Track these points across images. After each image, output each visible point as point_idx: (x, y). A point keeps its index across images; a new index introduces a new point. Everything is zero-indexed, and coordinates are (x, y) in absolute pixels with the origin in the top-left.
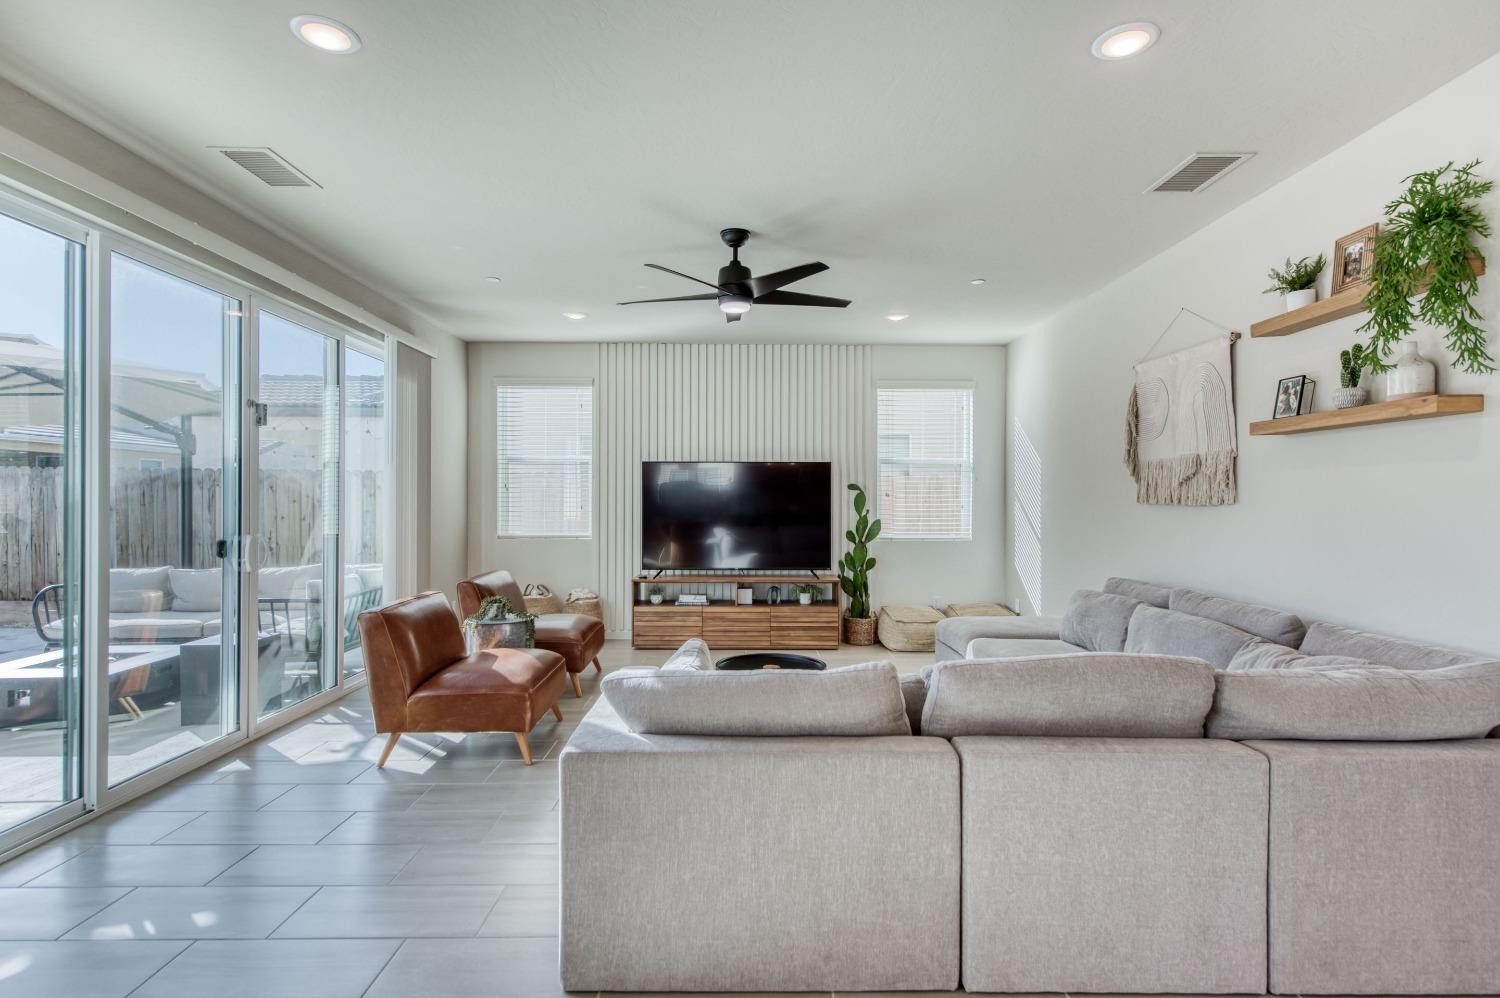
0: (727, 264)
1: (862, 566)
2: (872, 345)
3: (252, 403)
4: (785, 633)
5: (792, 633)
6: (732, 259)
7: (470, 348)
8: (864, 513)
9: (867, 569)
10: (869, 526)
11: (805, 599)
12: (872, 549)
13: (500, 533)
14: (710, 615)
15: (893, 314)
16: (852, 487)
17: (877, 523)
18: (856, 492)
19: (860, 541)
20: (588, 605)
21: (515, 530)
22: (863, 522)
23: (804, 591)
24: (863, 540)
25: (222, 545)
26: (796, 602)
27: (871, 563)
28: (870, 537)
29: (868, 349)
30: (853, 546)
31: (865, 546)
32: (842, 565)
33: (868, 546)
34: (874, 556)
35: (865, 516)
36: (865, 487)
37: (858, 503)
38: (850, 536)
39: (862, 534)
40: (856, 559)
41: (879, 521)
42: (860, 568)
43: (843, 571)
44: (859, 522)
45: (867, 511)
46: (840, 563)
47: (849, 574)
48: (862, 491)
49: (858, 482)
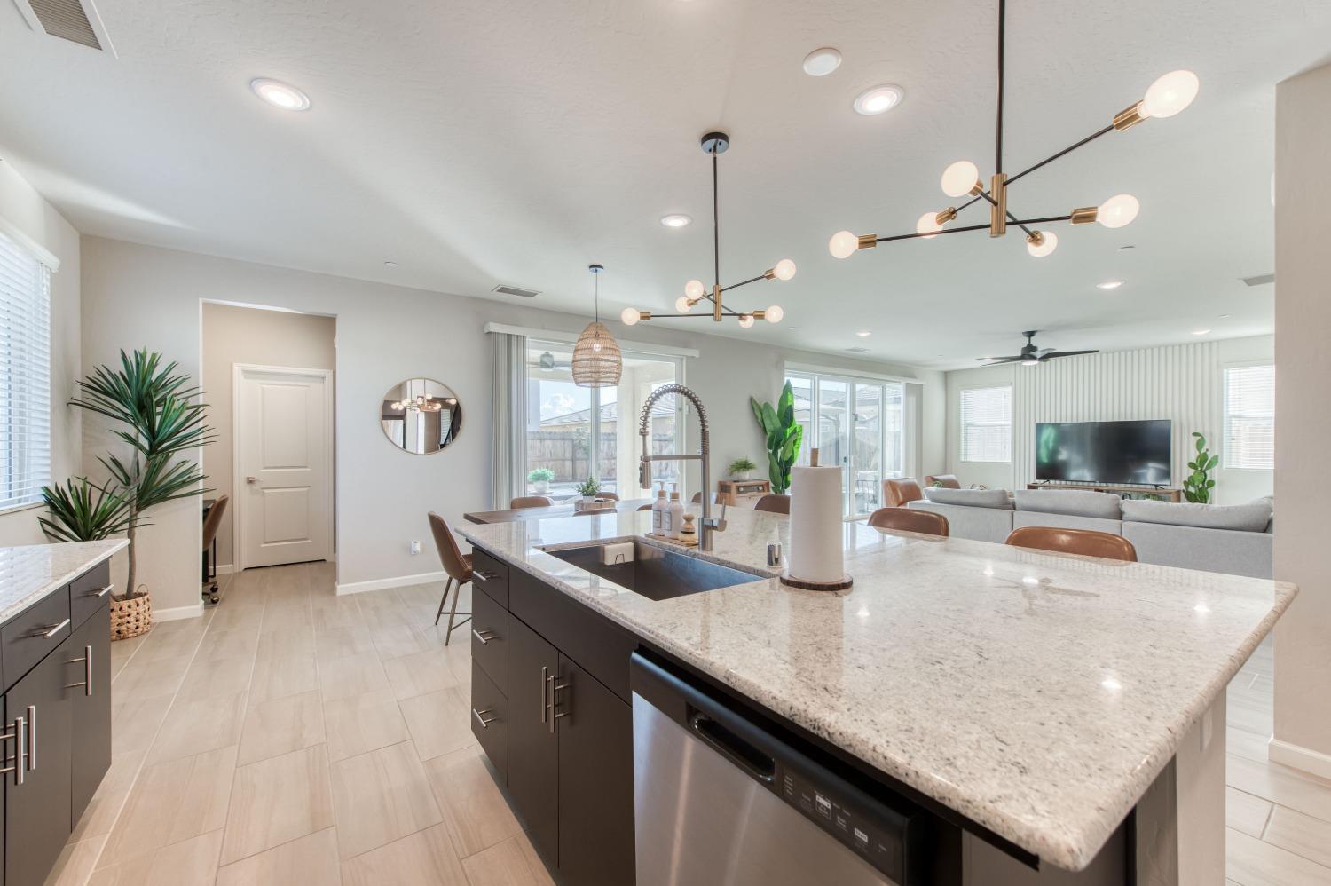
0: (1025, 346)
1: (1203, 483)
2: (1217, 341)
3: (854, 414)
6: (1028, 342)
7: (947, 375)
8: (1203, 451)
9: (1208, 487)
10: (1209, 459)
12: (1213, 474)
13: (963, 459)
15: (1197, 330)
16: (1195, 434)
17: (1216, 458)
18: (1199, 438)
19: (1201, 469)
21: (971, 459)
22: (1203, 459)
24: (1204, 468)
25: (845, 458)
27: (1211, 484)
28: (1209, 466)
29: (1215, 345)
30: (1193, 471)
31: (1204, 472)
32: (1187, 484)
33: (1208, 472)
34: (1216, 479)
35: (1205, 454)
36: (1211, 434)
37: (1200, 445)
38: (1191, 465)
39: (1203, 463)
40: (1196, 479)
41: (1217, 456)
42: (1201, 486)
43: (1187, 487)
44: (1198, 457)
45: (1207, 450)
46: (1185, 482)
47: (1192, 489)
48: (1203, 438)
49: (1200, 432)
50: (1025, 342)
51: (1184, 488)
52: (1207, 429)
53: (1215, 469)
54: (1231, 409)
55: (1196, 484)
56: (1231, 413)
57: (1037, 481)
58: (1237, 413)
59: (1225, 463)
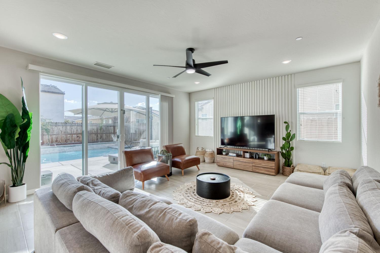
1: (289, 148)
2: (294, 74)
3: (122, 110)
4: (257, 168)
5: (259, 168)
7: (190, 95)
8: (289, 131)
9: (291, 151)
10: (291, 136)
11: (266, 158)
12: (293, 143)
13: (197, 135)
14: (235, 159)
15: (283, 61)
16: (285, 122)
19: (288, 141)
21: (200, 134)
22: (288, 135)
23: (265, 156)
24: (289, 140)
26: (263, 159)
27: (292, 149)
28: (291, 140)
30: (284, 142)
31: (289, 143)
32: (282, 148)
33: (291, 142)
34: (294, 146)
35: (289, 132)
36: (292, 123)
37: (287, 128)
38: (284, 139)
39: (289, 138)
40: (285, 147)
41: (295, 134)
42: (288, 149)
43: (282, 150)
44: (287, 134)
45: (290, 131)
46: (281, 148)
47: (284, 151)
48: (288, 124)
49: (287, 121)
51: (281, 150)
52: (290, 120)
53: (294, 141)
54: (300, 109)
55: (286, 149)
56: (300, 111)
58: (302, 111)
59: (298, 138)
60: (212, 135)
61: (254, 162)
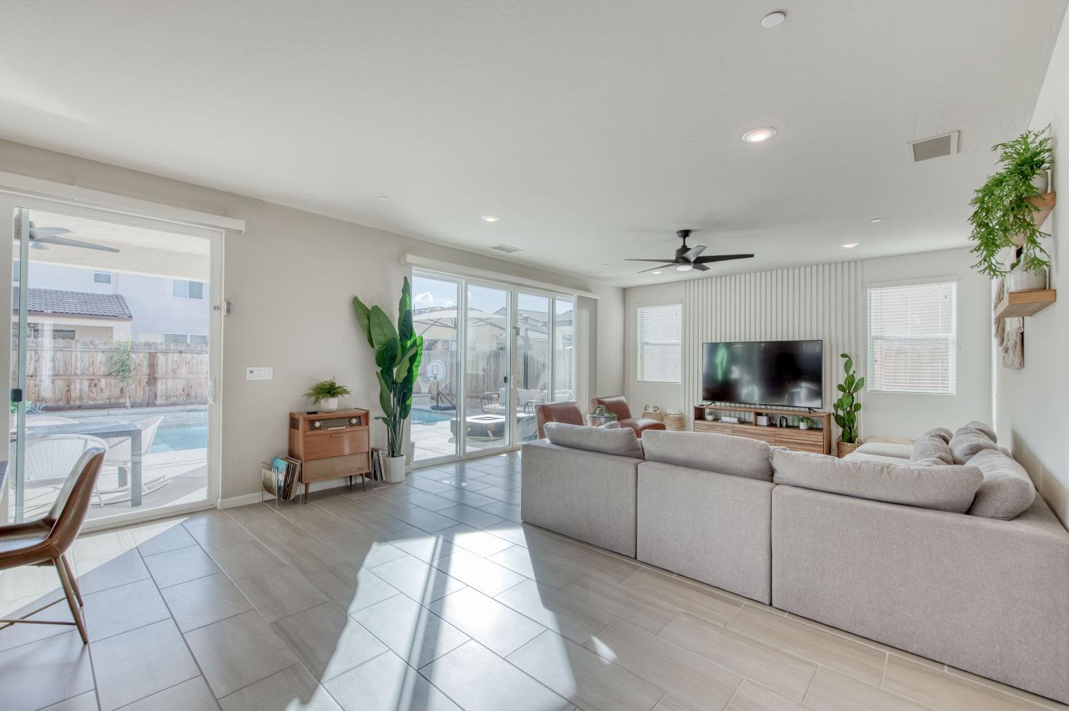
0: (680, 247)
1: (851, 407)
2: (862, 260)
3: (514, 328)
6: (682, 244)
7: (625, 291)
8: (851, 373)
9: (855, 411)
10: (856, 382)
11: (803, 426)
12: (860, 397)
13: (639, 379)
14: (736, 429)
15: (846, 243)
16: (844, 356)
17: (862, 380)
18: (846, 359)
19: (849, 392)
20: (675, 418)
21: (646, 378)
22: (850, 380)
23: (802, 421)
24: (852, 390)
25: (505, 378)
26: (798, 427)
27: (858, 407)
28: (856, 390)
29: (859, 264)
30: (841, 394)
31: (852, 395)
32: (836, 407)
33: (854, 395)
34: (861, 402)
35: (853, 375)
36: (857, 356)
37: (847, 366)
38: (840, 387)
39: (850, 387)
40: (844, 403)
41: (863, 378)
42: (848, 409)
43: (837, 411)
44: (847, 379)
45: (854, 372)
46: (835, 405)
47: (841, 413)
48: (850, 358)
49: (847, 353)
50: (679, 243)
51: (833, 411)
52: (853, 351)
53: (861, 391)
54: (874, 331)
55: (845, 407)
56: (873, 334)
57: (705, 403)
58: (879, 334)
59: (870, 386)
60: (679, 380)
61: (778, 434)
